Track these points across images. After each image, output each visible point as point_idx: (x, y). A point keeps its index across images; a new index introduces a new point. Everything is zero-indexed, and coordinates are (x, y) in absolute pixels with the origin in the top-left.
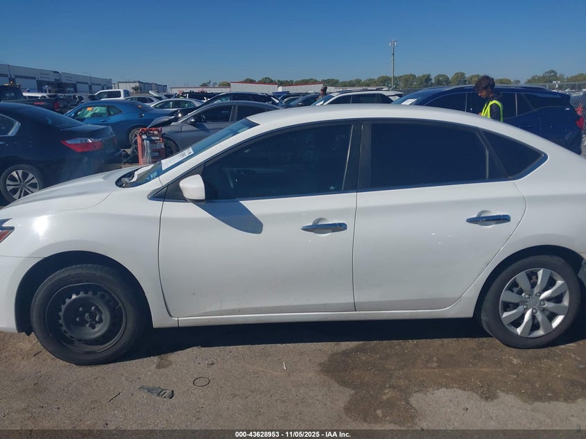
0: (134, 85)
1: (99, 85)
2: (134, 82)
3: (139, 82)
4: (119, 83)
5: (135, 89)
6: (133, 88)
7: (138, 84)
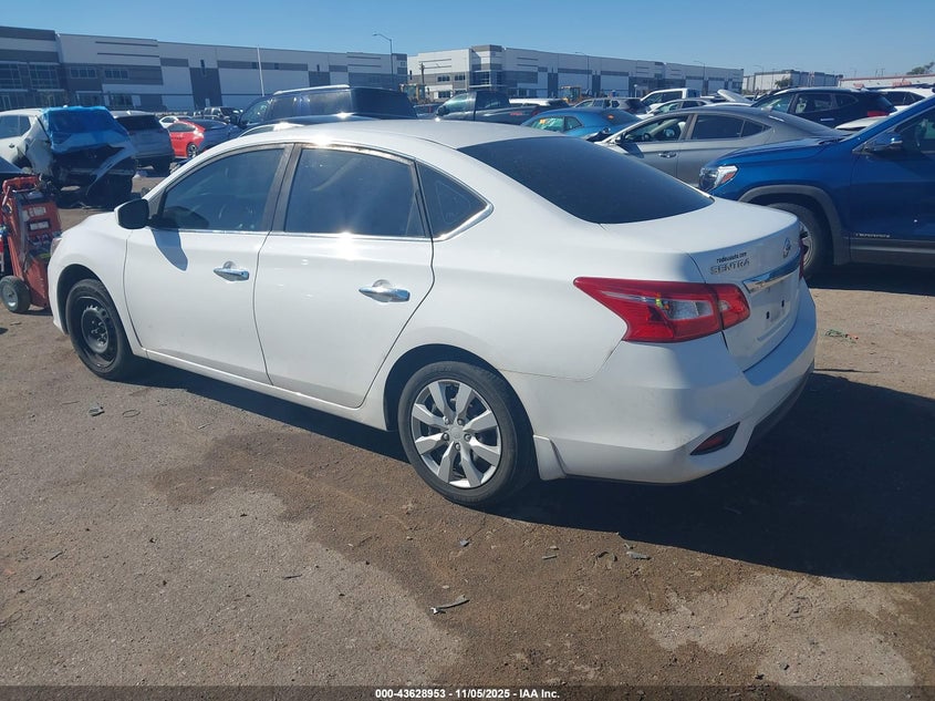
0: (779, 78)
1: (722, 80)
2: (784, 72)
3: (792, 72)
4: (756, 74)
5: (782, 84)
6: (777, 83)
7: (788, 76)
